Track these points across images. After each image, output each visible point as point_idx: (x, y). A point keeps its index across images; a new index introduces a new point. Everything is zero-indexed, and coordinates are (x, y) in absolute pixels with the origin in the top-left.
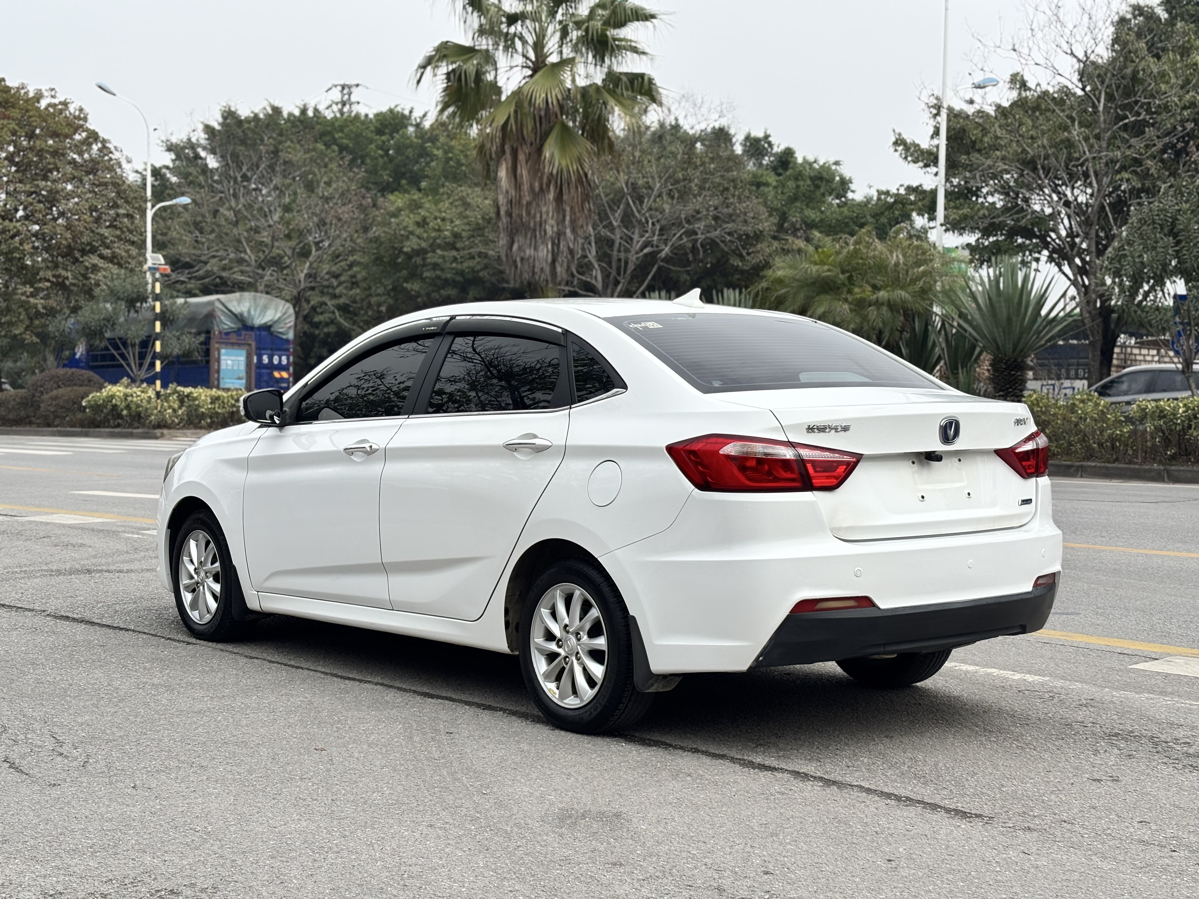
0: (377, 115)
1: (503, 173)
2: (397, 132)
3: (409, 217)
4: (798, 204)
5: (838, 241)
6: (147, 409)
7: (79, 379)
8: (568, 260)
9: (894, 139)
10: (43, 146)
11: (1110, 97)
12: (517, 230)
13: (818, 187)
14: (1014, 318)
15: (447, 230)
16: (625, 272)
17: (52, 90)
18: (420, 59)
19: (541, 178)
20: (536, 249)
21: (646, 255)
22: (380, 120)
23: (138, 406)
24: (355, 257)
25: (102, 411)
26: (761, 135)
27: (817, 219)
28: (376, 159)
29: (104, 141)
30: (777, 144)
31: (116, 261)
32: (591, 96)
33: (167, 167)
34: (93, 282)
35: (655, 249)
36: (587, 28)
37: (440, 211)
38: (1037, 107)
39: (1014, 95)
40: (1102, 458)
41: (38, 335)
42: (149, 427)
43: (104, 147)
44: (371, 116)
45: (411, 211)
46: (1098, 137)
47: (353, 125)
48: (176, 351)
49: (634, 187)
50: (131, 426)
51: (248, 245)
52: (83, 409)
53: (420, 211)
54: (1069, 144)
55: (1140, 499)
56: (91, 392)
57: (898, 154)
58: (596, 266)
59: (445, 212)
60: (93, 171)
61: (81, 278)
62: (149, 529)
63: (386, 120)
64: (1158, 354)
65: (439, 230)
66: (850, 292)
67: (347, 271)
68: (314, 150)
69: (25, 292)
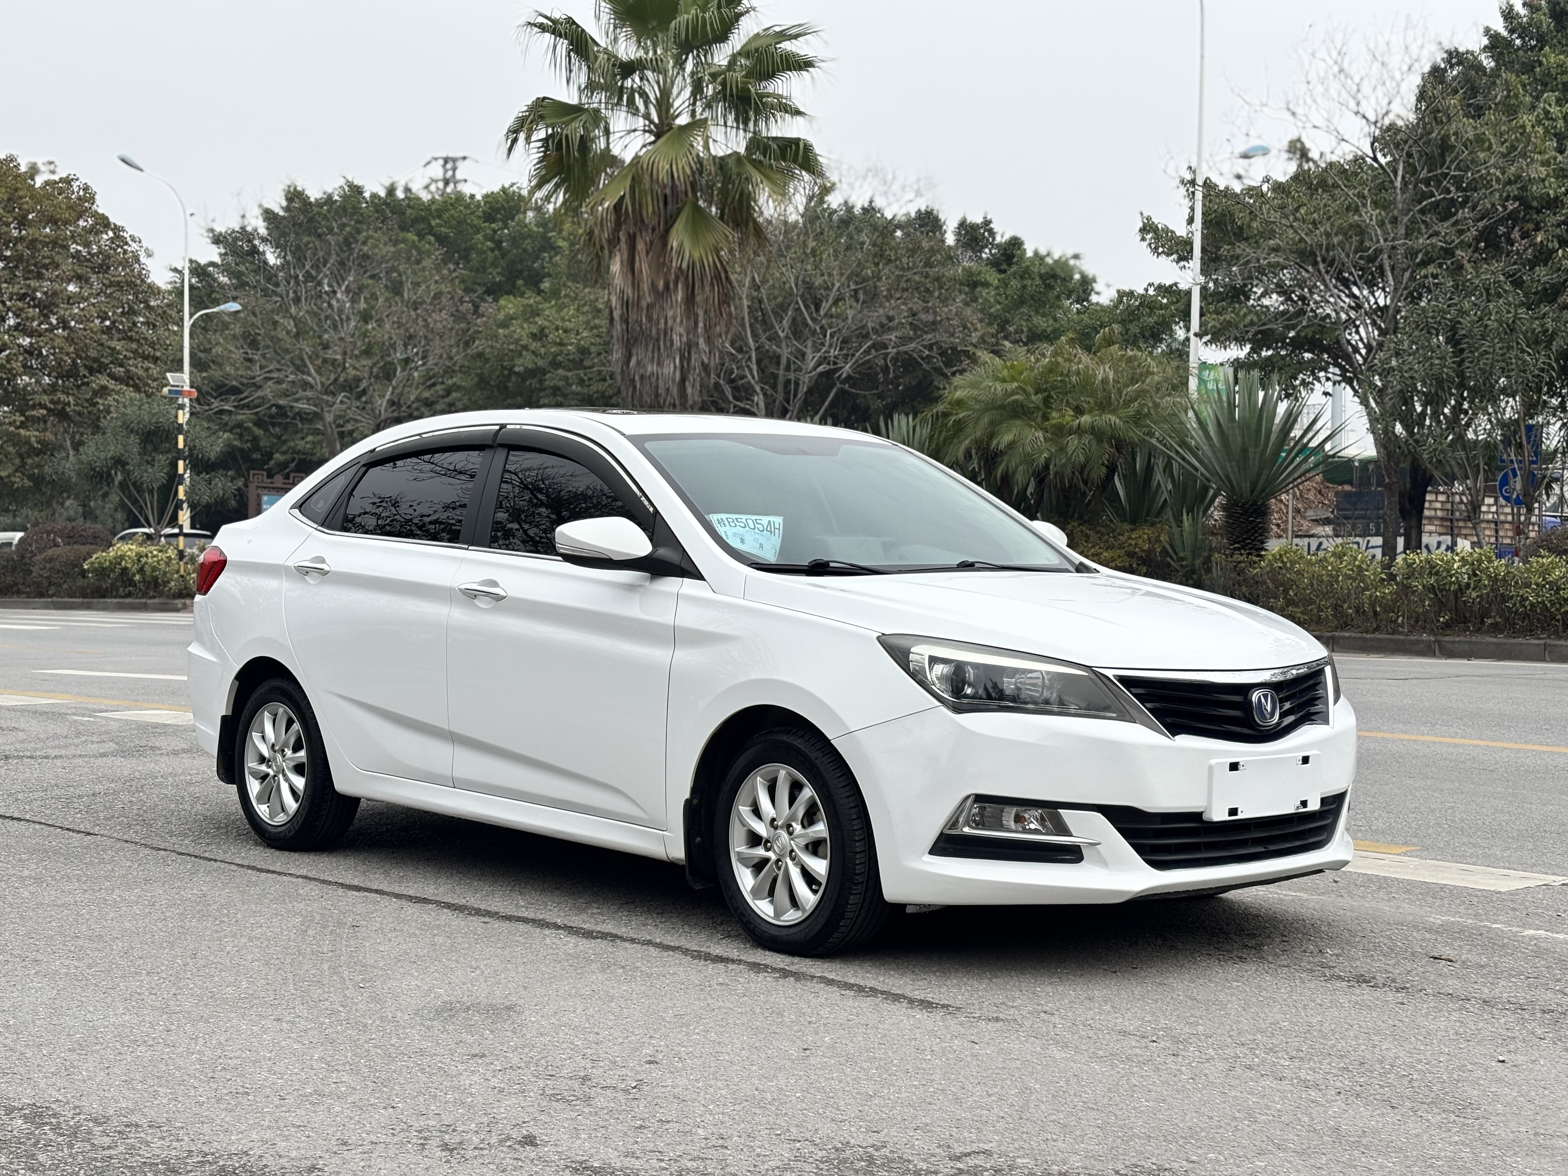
0: (486, 196)
1: (616, 267)
2: (513, 220)
3: (522, 327)
4: (1024, 310)
5: (1033, 353)
6: (165, 573)
7: (81, 536)
8: (701, 379)
9: (1141, 225)
10: (37, 235)
11: (1411, 169)
12: (636, 340)
13: (1050, 287)
14: (1251, 450)
15: (572, 344)
16: (795, 396)
17: (51, 163)
18: (509, 121)
19: (667, 275)
20: (660, 364)
21: (821, 374)
22: (490, 203)
23: (154, 569)
24: (454, 380)
25: (109, 576)
26: (979, 220)
27: (1049, 330)
28: (485, 252)
29: (117, 229)
30: (1000, 232)
31: (131, 382)
32: (730, 169)
33: (212, 264)
34: (101, 408)
35: (832, 367)
36: (725, 79)
37: (563, 320)
38: (1323, 184)
39: (1292, 168)
40: (1359, 627)
41: (31, 477)
42: (168, 597)
43: (117, 237)
44: (479, 197)
45: (526, 320)
46: (1395, 221)
47: (455, 208)
48: (206, 499)
49: (809, 286)
50: (145, 595)
51: (311, 363)
52: (83, 573)
53: (537, 319)
54: (1361, 230)
55: (1387, 676)
56: (95, 553)
57: (1145, 244)
58: (758, 389)
59: (569, 321)
60: (103, 268)
61: (86, 405)
62: (106, 711)
63: (497, 202)
64: (1496, 503)
65: (561, 344)
66: (1046, 418)
67: (443, 397)
68: (404, 241)
69: (15, 421)
